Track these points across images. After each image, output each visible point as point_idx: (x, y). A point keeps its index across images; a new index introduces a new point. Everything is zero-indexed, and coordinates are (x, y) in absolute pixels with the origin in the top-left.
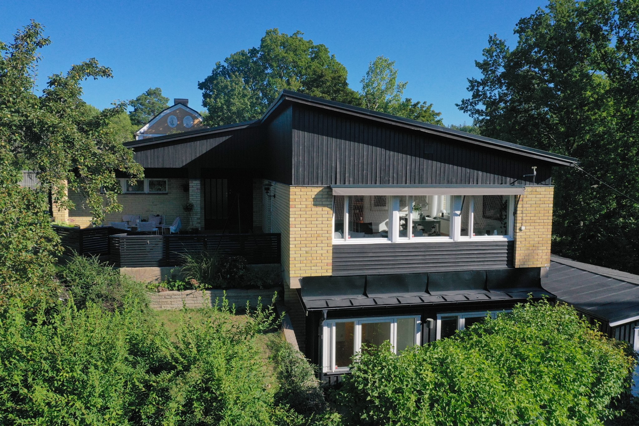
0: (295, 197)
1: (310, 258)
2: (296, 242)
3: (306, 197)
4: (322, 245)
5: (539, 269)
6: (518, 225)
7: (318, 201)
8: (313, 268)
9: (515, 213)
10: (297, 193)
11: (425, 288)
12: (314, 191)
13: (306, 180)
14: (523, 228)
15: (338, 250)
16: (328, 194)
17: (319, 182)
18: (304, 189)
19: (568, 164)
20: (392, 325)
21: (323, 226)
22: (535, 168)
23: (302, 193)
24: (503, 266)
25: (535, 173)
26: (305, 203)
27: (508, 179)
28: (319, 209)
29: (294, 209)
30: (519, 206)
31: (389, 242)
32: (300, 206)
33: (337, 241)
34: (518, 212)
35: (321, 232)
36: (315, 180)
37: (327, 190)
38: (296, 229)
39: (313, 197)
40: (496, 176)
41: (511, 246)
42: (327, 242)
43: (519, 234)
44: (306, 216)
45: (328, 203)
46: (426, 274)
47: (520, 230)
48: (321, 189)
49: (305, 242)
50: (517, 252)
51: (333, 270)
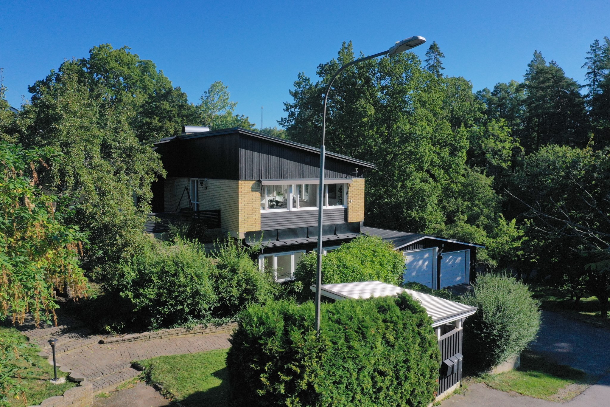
0: (241, 186)
1: (250, 221)
2: (242, 212)
3: (247, 186)
4: (256, 213)
5: (359, 222)
6: (349, 199)
7: (253, 189)
8: (251, 226)
9: (347, 193)
10: (243, 185)
11: (306, 236)
12: (251, 183)
13: (247, 177)
14: (352, 201)
15: (263, 216)
16: (258, 185)
17: (254, 178)
18: (246, 182)
19: (371, 167)
20: (292, 256)
21: (256, 202)
22: (357, 169)
23: (245, 184)
24: (343, 222)
25: (357, 172)
26: (247, 190)
27: (344, 175)
28: (254, 193)
29: (241, 194)
30: (349, 189)
31: (288, 211)
32: (244, 192)
33: (262, 211)
34: (349, 192)
35: (255, 206)
36: (251, 177)
37: (258, 182)
38: (242, 205)
39: (251, 186)
40: (338, 173)
41: (346, 210)
42: (258, 211)
43: (350, 204)
44: (247, 197)
45: (258, 190)
46: (307, 227)
47: (350, 202)
48: (254, 182)
49: (247, 212)
50: (349, 214)
51: (261, 227)
